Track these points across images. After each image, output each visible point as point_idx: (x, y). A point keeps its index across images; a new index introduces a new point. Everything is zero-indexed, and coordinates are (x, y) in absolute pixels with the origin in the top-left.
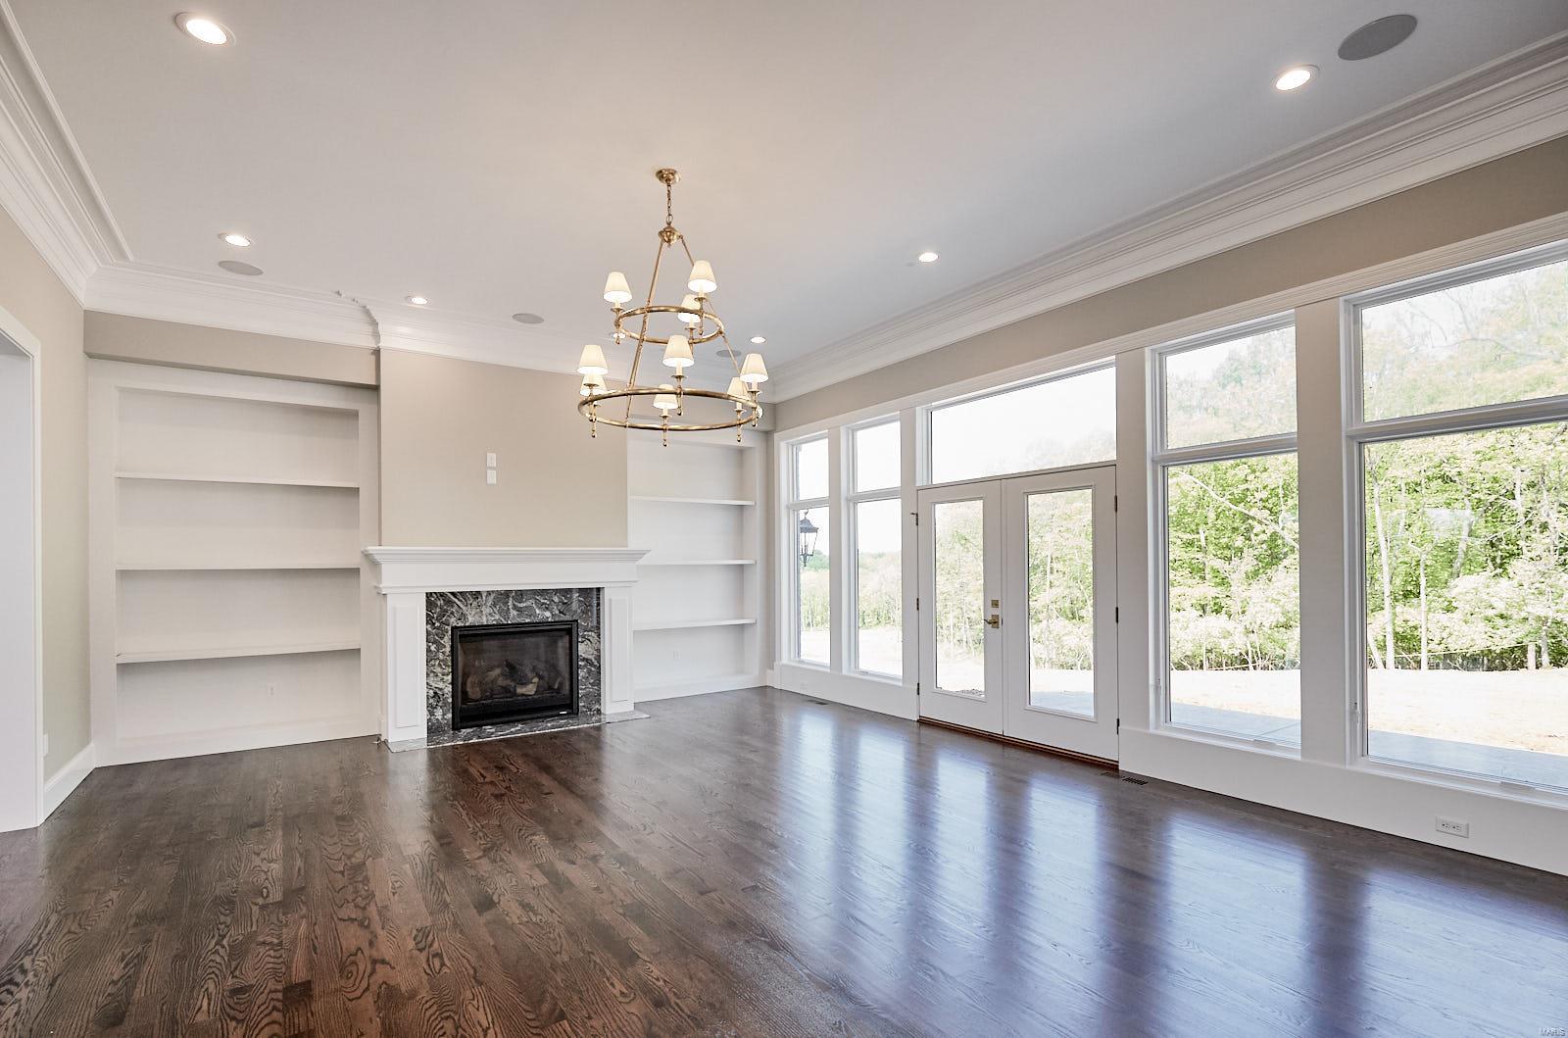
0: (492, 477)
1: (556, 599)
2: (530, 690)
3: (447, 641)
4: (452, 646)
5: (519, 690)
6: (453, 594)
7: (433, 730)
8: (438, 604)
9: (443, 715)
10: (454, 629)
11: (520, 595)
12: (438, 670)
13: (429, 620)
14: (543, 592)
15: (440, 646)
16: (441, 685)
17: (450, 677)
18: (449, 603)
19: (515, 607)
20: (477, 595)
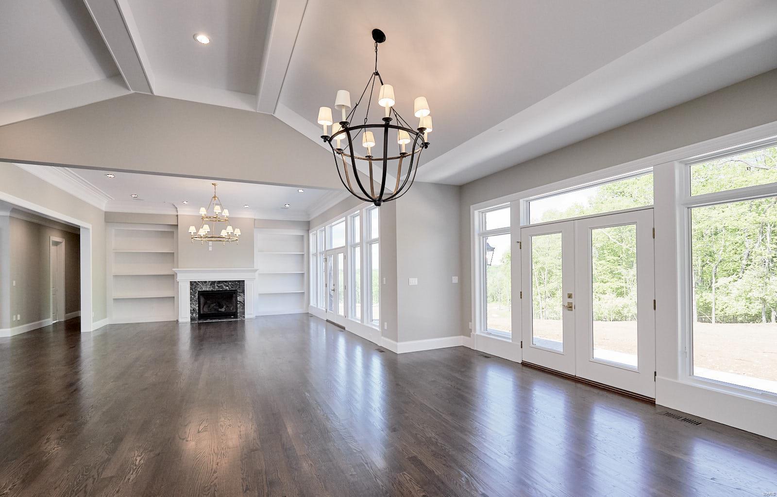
0: (210, 249)
1: (230, 283)
2: (223, 310)
3: (197, 295)
4: (198, 296)
5: (219, 310)
6: (199, 282)
7: (192, 319)
8: (193, 284)
9: (196, 315)
10: (199, 292)
11: (219, 282)
12: (194, 303)
13: (191, 289)
14: (226, 282)
15: (195, 296)
16: (195, 307)
17: (197, 305)
18: (198, 284)
19: (217, 286)
20: (206, 282)
